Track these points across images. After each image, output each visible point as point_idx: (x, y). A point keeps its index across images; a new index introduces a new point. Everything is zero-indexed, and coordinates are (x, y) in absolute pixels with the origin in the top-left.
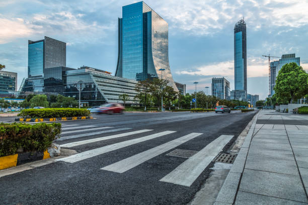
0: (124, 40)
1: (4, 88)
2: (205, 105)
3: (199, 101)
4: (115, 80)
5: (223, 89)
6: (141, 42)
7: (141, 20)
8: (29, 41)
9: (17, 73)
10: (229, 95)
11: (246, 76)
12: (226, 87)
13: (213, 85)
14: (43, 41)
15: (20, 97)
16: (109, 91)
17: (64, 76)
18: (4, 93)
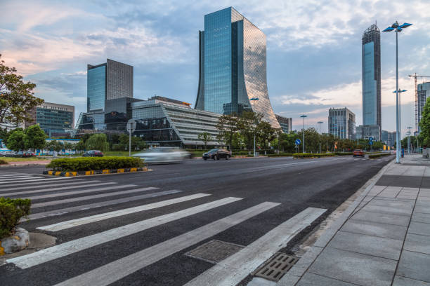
0: (206, 60)
1: (59, 126)
2: (318, 147)
3: (308, 141)
4: (194, 113)
5: (345, 123)
6: (229, 61)
7: (229, 32)
8: (89, 65)
9: (73, 107)
10: (355, 132)
11: (380, 105)
12: (349, 122)
13: (330, 119)
14: (105, 64)
15: (77, 137)
16: (186, 128)
17: (129, 110)
18: (59, 132)
